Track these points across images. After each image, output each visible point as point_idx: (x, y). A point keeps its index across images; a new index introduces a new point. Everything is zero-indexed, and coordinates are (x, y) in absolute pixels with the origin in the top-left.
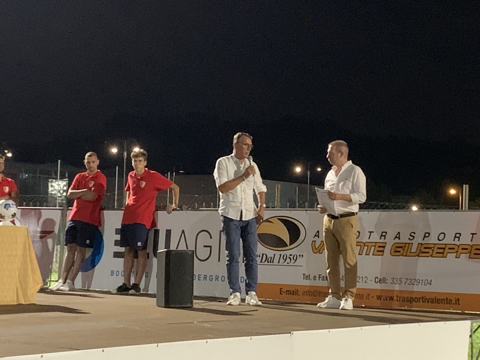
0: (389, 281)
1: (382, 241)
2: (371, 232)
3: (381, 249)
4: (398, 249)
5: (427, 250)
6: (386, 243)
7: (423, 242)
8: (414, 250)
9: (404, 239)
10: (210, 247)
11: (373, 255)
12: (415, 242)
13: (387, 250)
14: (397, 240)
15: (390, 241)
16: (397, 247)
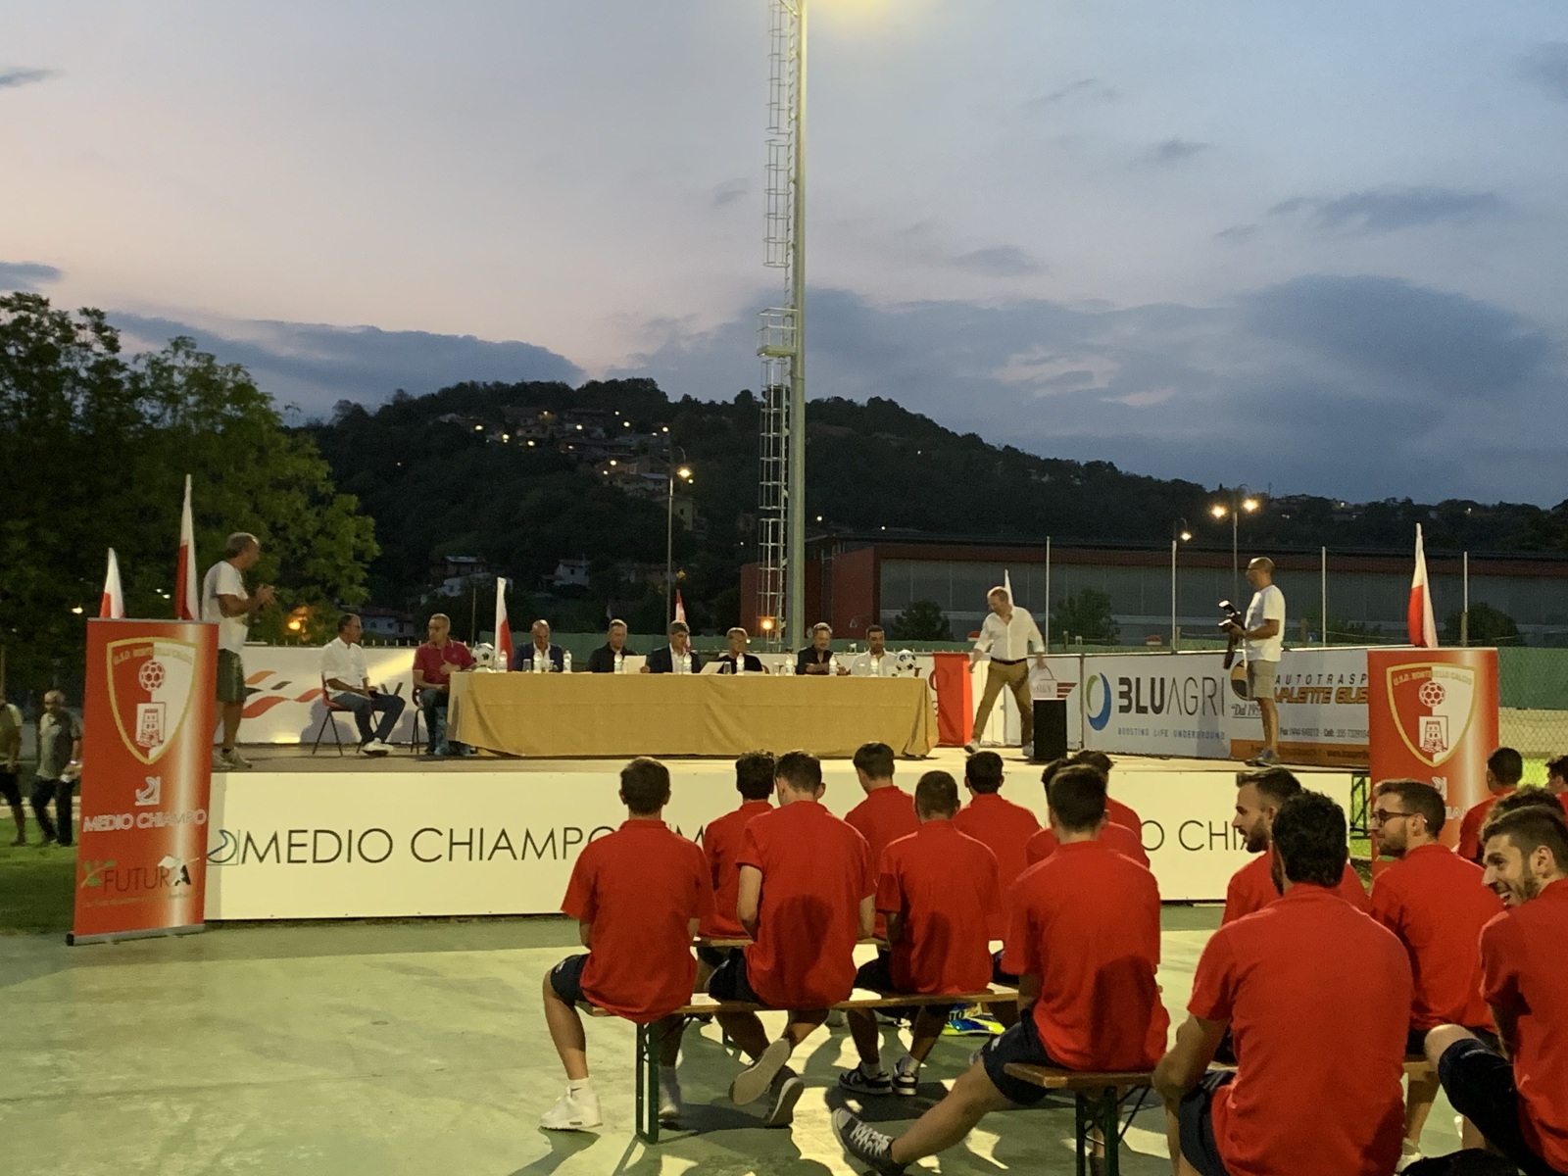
0: (1335, 734)
1: (1329, 686)
2: (1320, 675)
3: (1327, 696)
4: (1342, 695)
5: (1364, 695)
6: (1331, 688)
7: (1361, 686)
8: (1353, 696)
9: (1346, 684)
10: (1196, 697)
11: (1323, 703)
12: (1355, 686)
13: (1333, 696)
14: (1341, 685)
15: (1335, 686)
16: (1342, 693)
